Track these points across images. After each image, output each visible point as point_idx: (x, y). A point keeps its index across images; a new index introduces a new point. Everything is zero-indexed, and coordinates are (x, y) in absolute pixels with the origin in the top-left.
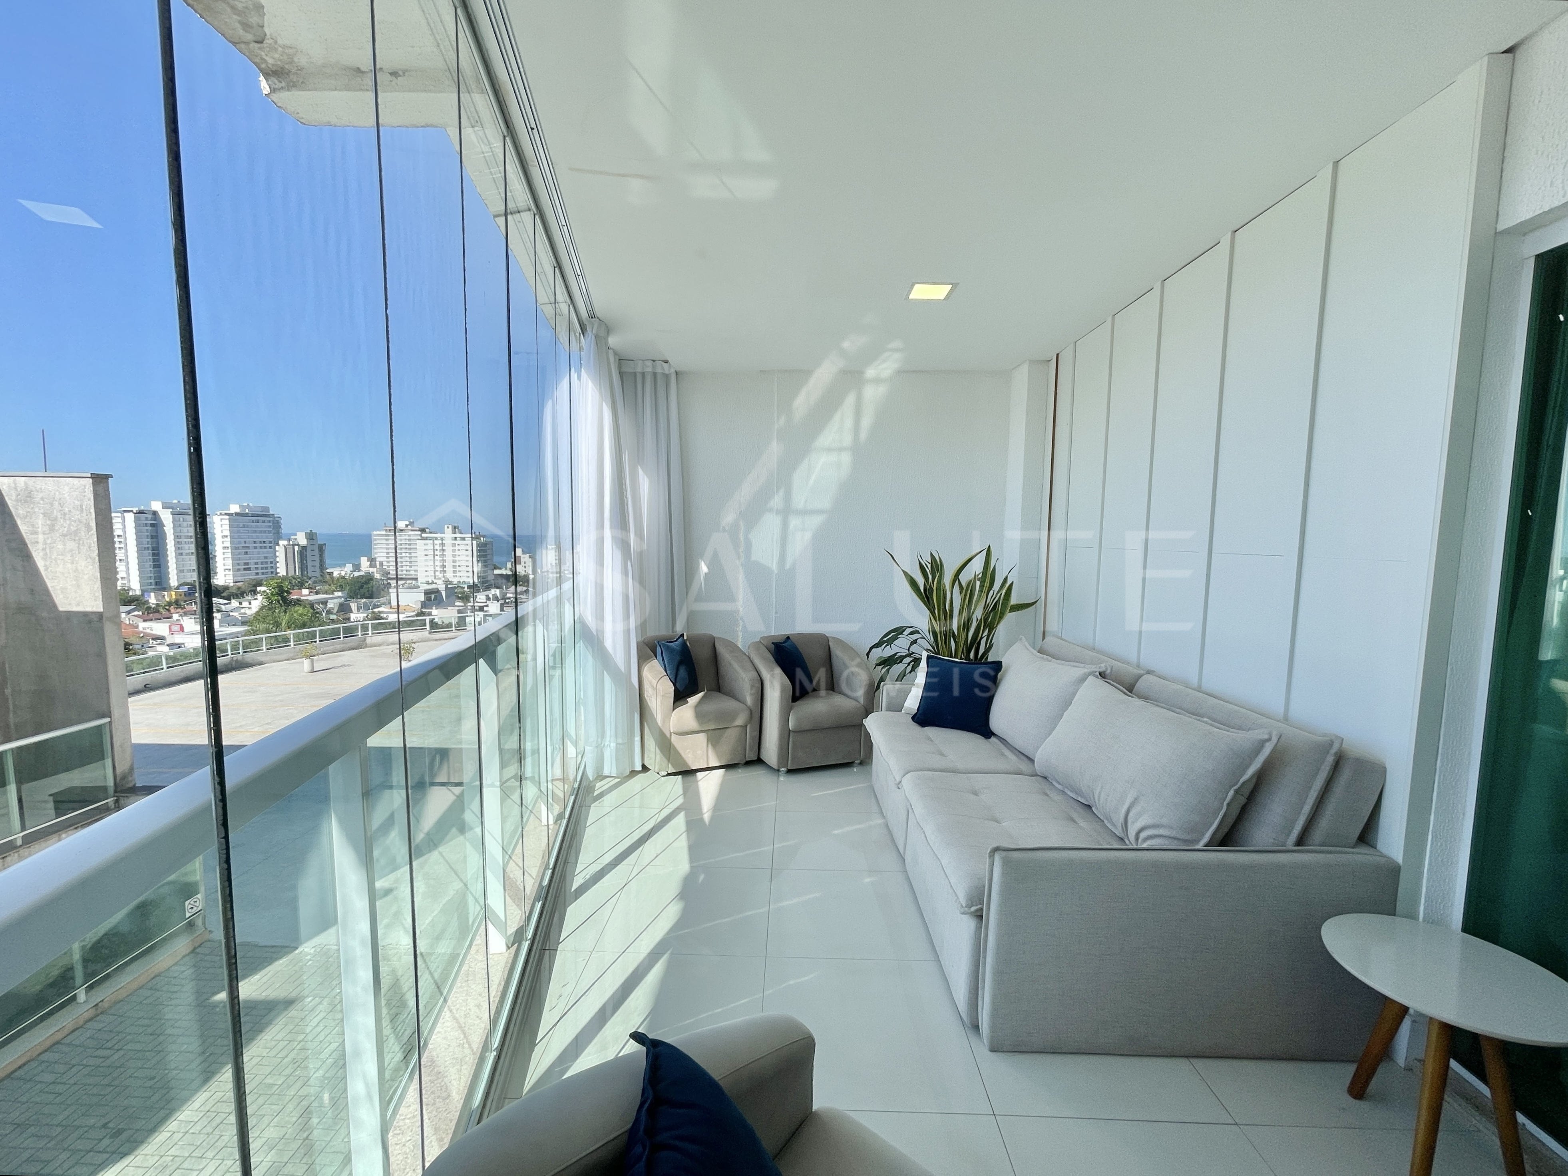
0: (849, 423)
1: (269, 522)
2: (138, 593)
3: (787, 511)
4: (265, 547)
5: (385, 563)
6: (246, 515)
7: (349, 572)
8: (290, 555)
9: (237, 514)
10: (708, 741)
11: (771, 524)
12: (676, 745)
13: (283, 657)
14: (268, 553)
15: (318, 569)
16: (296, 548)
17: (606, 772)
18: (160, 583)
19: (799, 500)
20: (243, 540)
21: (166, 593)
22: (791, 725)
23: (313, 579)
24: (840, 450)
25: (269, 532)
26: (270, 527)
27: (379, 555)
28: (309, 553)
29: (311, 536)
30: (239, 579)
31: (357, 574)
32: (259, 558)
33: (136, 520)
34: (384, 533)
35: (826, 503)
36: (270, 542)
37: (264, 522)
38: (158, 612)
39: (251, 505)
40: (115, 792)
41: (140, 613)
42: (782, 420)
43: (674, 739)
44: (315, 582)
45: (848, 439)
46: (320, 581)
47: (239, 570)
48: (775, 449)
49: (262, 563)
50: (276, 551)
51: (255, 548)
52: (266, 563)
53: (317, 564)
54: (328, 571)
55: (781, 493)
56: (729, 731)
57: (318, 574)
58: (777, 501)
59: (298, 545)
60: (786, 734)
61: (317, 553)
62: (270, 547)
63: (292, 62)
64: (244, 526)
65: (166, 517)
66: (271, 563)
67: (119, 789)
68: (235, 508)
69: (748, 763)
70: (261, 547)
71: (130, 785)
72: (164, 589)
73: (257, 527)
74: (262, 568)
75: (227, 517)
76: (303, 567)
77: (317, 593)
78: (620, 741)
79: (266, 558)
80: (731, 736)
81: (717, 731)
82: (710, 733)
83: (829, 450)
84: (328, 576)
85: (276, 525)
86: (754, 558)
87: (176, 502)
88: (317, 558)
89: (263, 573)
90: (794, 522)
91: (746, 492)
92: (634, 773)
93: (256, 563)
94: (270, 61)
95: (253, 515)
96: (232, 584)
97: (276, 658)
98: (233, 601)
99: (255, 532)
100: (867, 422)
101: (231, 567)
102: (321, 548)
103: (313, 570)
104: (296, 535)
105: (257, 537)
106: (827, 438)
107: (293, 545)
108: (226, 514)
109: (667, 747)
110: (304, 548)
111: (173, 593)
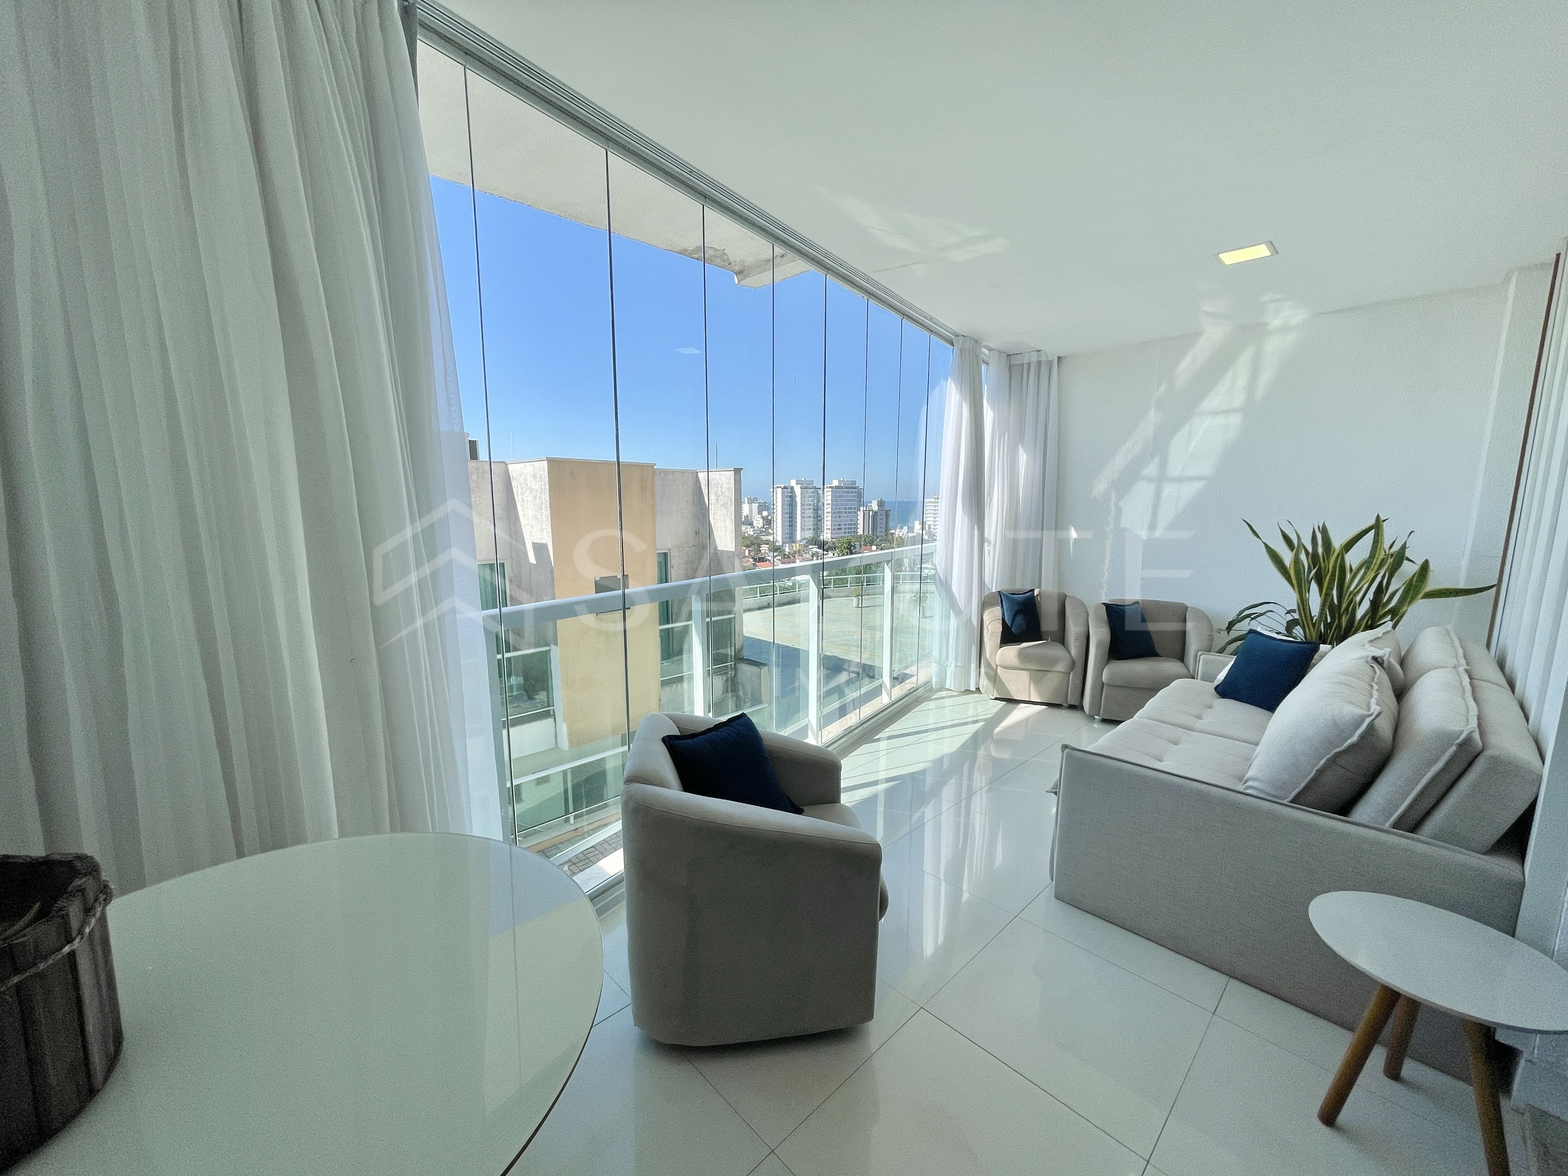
0: (1242, 381)
1: (855, 492)
2: (781, 544)
3: (1161, 478)
4: (851, 512)
5: (932, 526)
6: (842, 488)
7: (905, 533)
8: (866, 518)
9: (836, 487)
10: (1030, 679)
11: (1143, 491)
12: (1001, 676)
13: (843, 594)
14: (853, 516)
15: (884, 530)
16: (871, 512)
17: (947, 686)
18: (790, 537)
19: (1175, 468)
20: (838, 507)
21: (794, 545)
22: (1104, 678)
23: (880, 538)
24: (1227, 412)
25: (855, 500)
26: (855, 496)
27: (928, 519)
28: (879, 517)
29: (881, 504)
30: (834, 536)
31: (910, 535)
32: (847, 521)
33: (783, 492)
34: (933, 500)
35: (1206, 468)
36: (855, 508)
37: (852, 492)
38: (789, 557)
39: (845, 480)
40: (735, 659)
41: (780, 558)
42: (1162, 389)
43: (1000, 671)
44: (881, 541)
45: (1239, 399)
46: (885, 540)
47: (835, 529)
48: (1153, 417)
49: (849, 525)
50: (858, 515)
51: (845, 512)
52: (851, 524)
53: (884, 525)
54: (891, 532)
55: (1156, 460)
56: (1050, 675)
57: (883, 534)
58: (1151, 470)
59: (872, 511)
60: (1100, 686)
61: (884, 517)
62: (855, 512)
63: (744, 266)
64: (840, 497)
65: (798, 490)
66: (855, 524)
67: (737, 657)
68: (835, 483)
69: (1072, 707)
70: (849, 513)
71: (741, 657)
72: (793, 542)
73: (847, 496)
74: (849, 528)
75: (830, 489)
76: (874, 528)
77: (882, 549)
78: (959, 664)
79: (851, 520)
80: (1053, 680)
81: (1039, 672)
82: (1032, 673)
83: (1216, 413)
84: (890, 536)
85: (860, 494)
86: (1122, 525)
87: (803, 479)
88: (884, 521)
89: (849, 533)
90: (1168, 490)
91: (1119, 462)
92: (968, 692)
93: (845, 525)
94: (737, 269)
95: (846, 488)
96: (830, 540)
97: (838, 594)
98: (830, 552)
99: (846, 501)
100: (1265, 378)
101: (830, 527)
102: (887, 515)
103: (880, 532)
104: (871, 503)
105: (847, 505)
106: (1213, 401)
107: (869, 511)
108: (830, 487)
109: (994, 678)
110: (876, 513)
111: (798, 545)
